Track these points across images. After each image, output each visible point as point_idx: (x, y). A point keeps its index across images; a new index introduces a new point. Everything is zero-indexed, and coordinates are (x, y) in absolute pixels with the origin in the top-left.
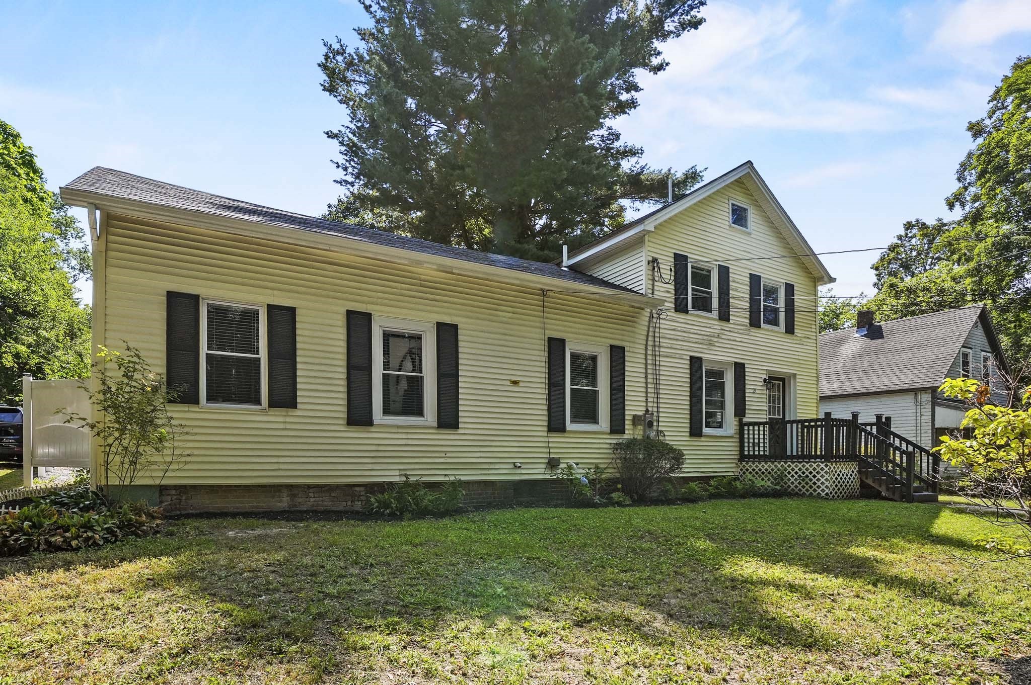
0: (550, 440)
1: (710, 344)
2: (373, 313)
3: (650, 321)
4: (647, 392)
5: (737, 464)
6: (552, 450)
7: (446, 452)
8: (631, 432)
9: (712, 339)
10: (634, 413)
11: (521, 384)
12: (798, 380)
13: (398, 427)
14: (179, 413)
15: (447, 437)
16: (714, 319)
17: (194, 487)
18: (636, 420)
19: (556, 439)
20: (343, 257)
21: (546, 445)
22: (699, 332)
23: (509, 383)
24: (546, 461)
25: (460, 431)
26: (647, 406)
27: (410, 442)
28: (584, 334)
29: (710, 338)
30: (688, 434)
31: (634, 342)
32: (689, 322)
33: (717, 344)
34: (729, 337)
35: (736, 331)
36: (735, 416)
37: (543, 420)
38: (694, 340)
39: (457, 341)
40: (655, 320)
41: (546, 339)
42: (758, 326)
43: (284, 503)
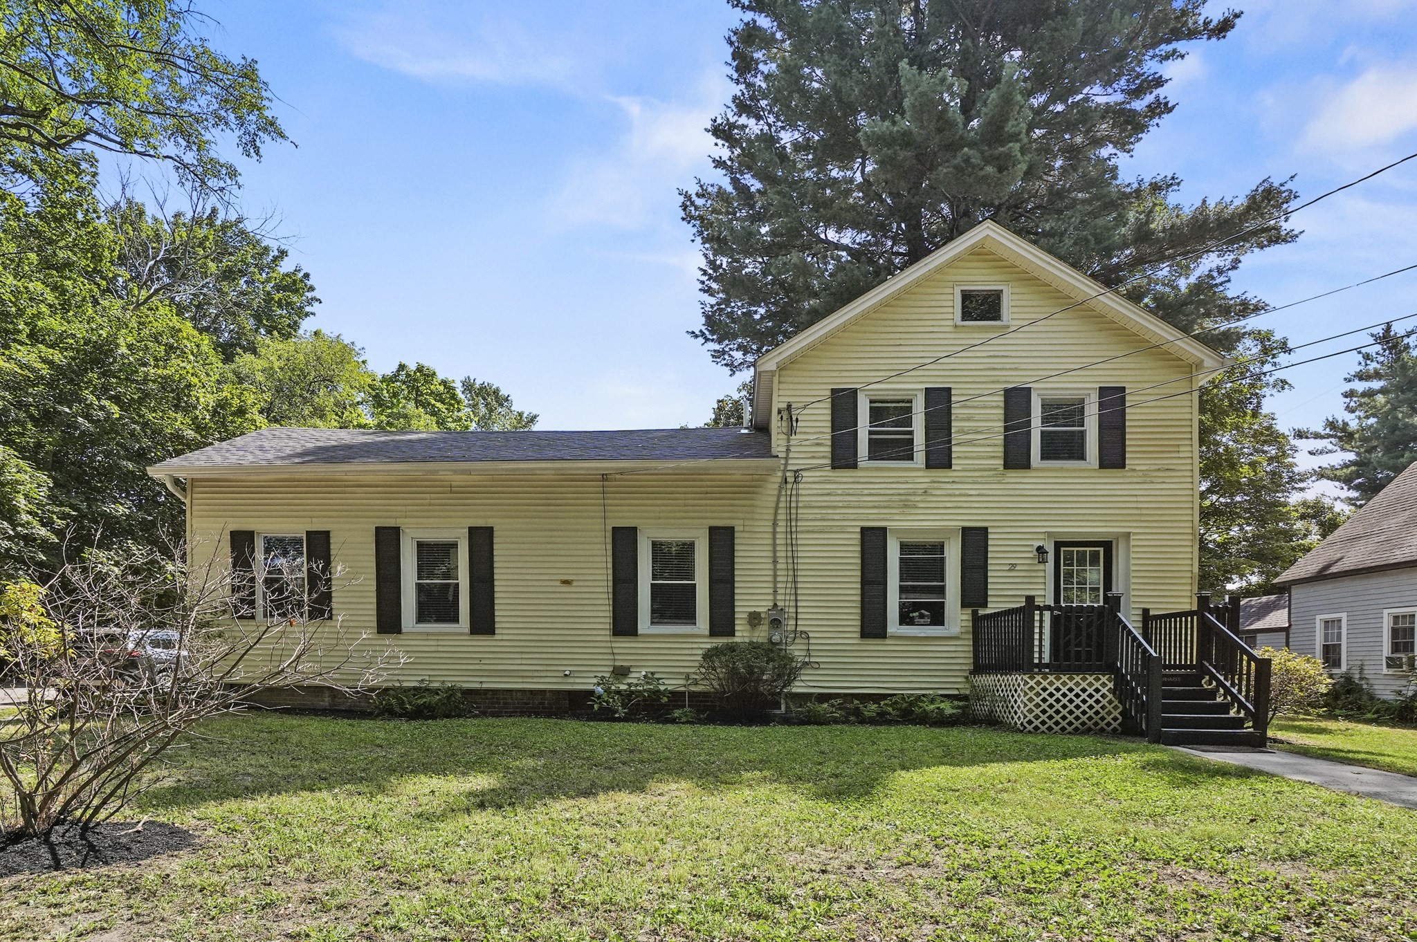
0: (613, 645)
1: (906, 506)
2: (402, 527)
3: (780, 488)
4: (775, 582)
5: (967, 678)
6: (617, 657)
7: (480, 659)
8: (746, 634)
9: (911, 498)
10: (752, 610)
11: (575, 584)
12: (1132, 543)
13: (428, 634)
15: (482, 642)
16: (918, 470)
18: (754, 619)
19: (626, 644)
21: (610, 651)
22: (880, 492)
23: (558, 583)
24: (611, 669)
25: (497, 637)
26: (775, 600)
27: (441, 648)
28: (667, 518)
29: (905, 497)
30: (858, 635)
31: (753, 519)
32: (862, 480)
33: (919, 505)
34: (949, 492)
35: (969, 480)
36: (964, 605)
37: (603, 623)
38: (871, 505)
39: (492, 544)
40: (789, 486)
41: (609, 529)
42: (1026, 465)
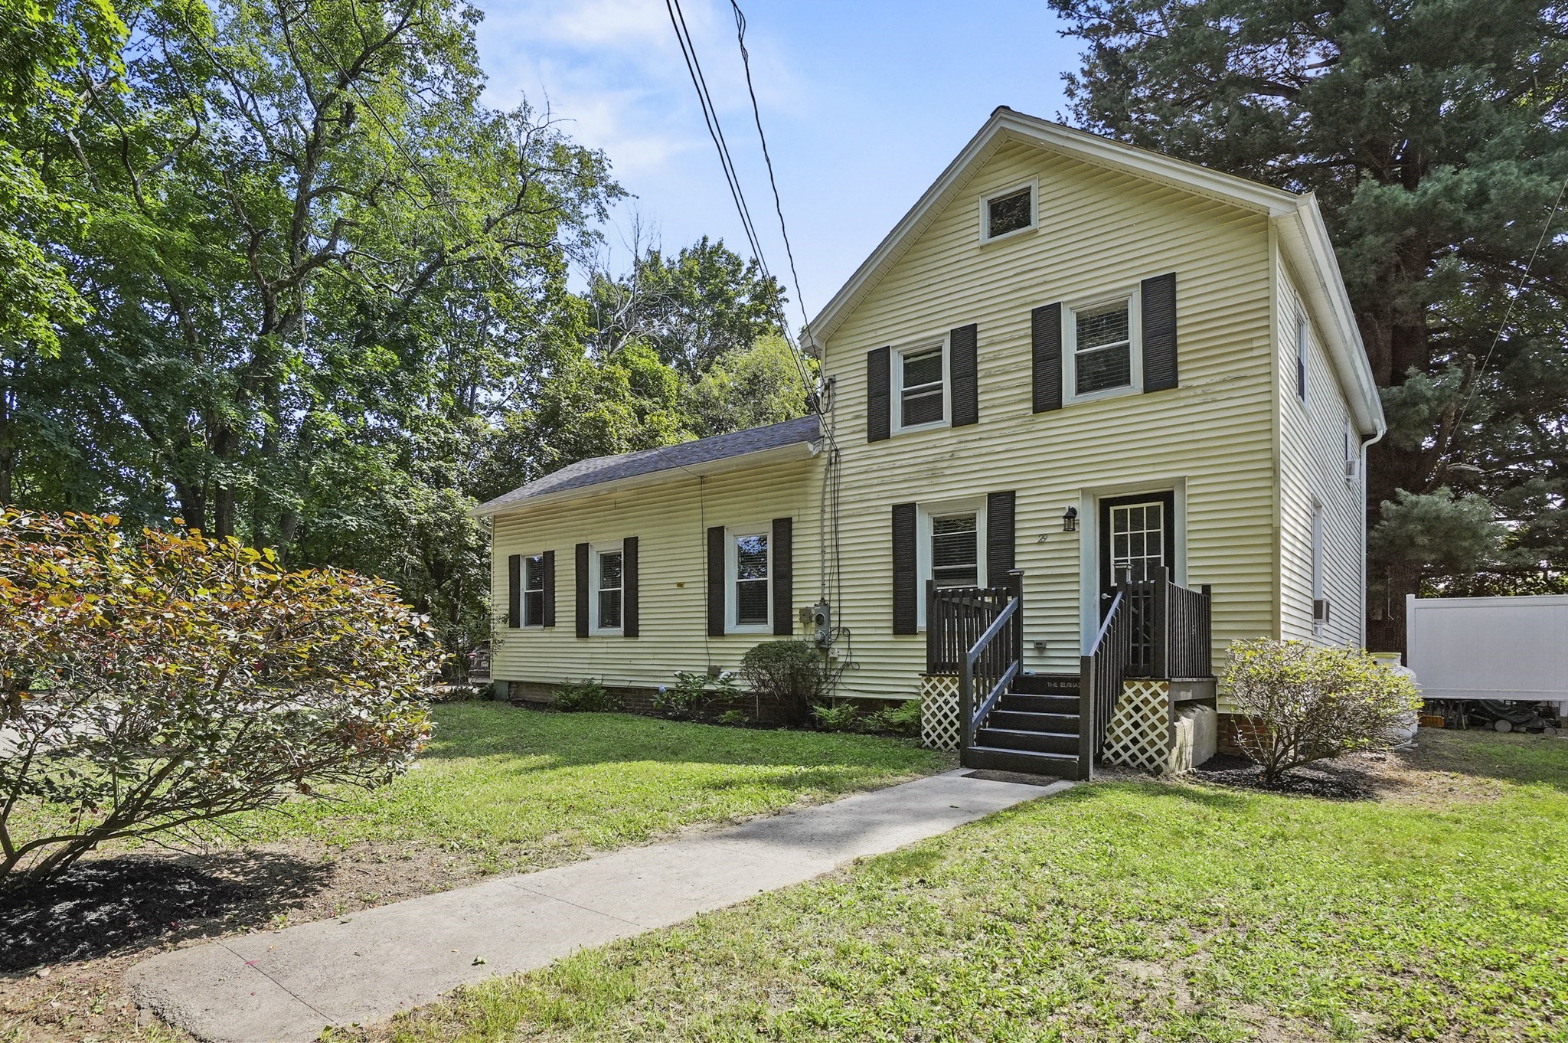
0: (709, 645)
1: (933, 476)
2: (591, 543)
3: (826, 472)
4: (823, 575)
6: (712, 657)
7: (631, 660)
8: (801, 632)
9: (939, 465)
10: (805, 606)
11: (685, 586)
13: (605, 637)
14: (514, 634)
15: (631, 644)
16: (943, 430)
17: (522, 683)
18: (807, 616)
19: (716, 644)
20: (573, 503)
21: (705, 651)
22: (912, 462)
23: (675, 587)
24: (707, 669)
25: (640, 639)
26: (822, 594)
27: (609, 650)
28: (746, 514)
29: (931, 466)
30: (891, 631)
31: (806, 508)
32: (894, 451)
33: (947, 472)
34: (977, 452)
35: (997, 434)
37: (703, 623)
38: (901, 478)
39: (637, 553)
41: (706, 530)
42: (1056, 404)
43: (555, 696)
